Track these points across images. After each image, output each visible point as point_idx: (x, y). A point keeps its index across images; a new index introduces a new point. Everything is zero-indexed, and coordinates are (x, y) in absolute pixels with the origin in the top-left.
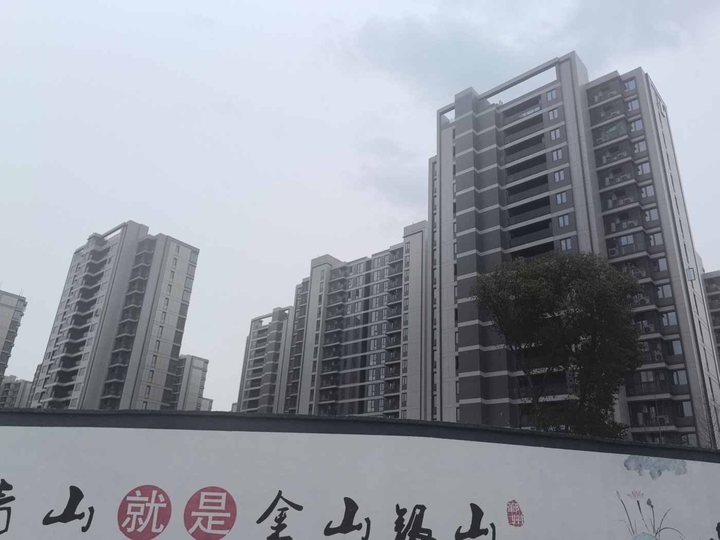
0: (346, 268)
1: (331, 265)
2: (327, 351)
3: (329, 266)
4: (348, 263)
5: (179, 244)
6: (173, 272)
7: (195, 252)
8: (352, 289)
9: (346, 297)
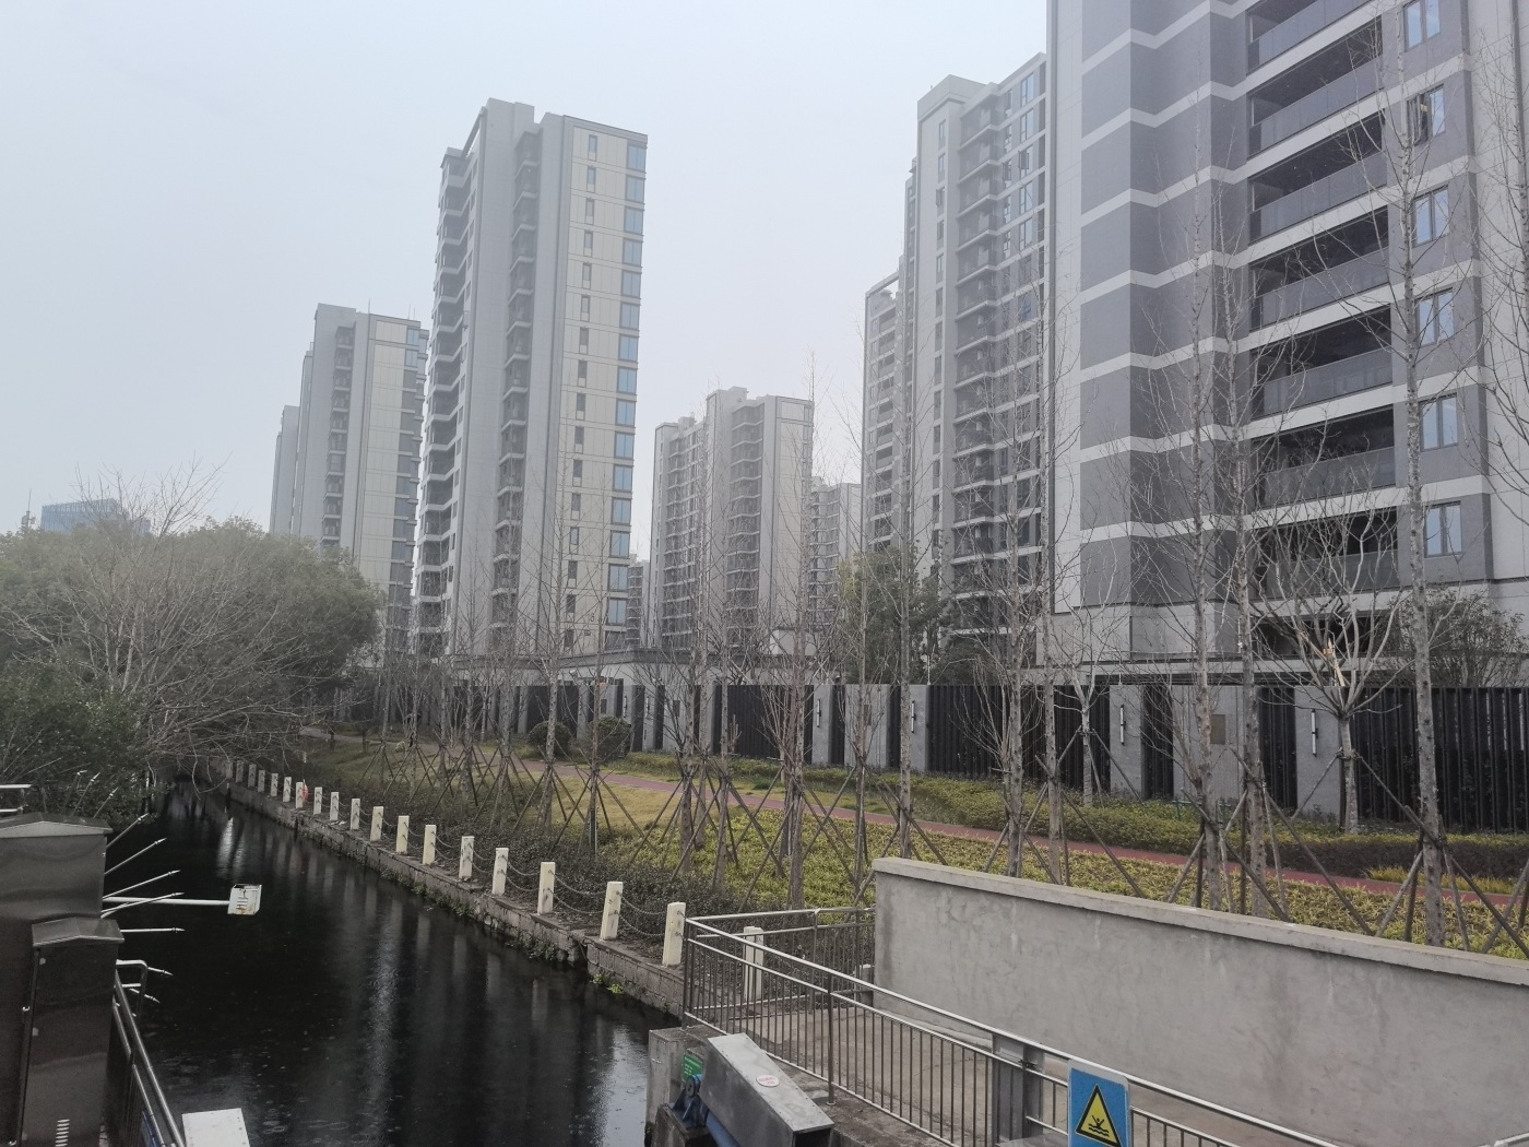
0: (996, 101)
1: (961, 103)
2: (965, 325)
3: (958, 105)
4: (1000, 87)
5: (596, 130)
6: (589, 200)
7: (637, 143)
8: (1012, 153)
9: (1000, 180)
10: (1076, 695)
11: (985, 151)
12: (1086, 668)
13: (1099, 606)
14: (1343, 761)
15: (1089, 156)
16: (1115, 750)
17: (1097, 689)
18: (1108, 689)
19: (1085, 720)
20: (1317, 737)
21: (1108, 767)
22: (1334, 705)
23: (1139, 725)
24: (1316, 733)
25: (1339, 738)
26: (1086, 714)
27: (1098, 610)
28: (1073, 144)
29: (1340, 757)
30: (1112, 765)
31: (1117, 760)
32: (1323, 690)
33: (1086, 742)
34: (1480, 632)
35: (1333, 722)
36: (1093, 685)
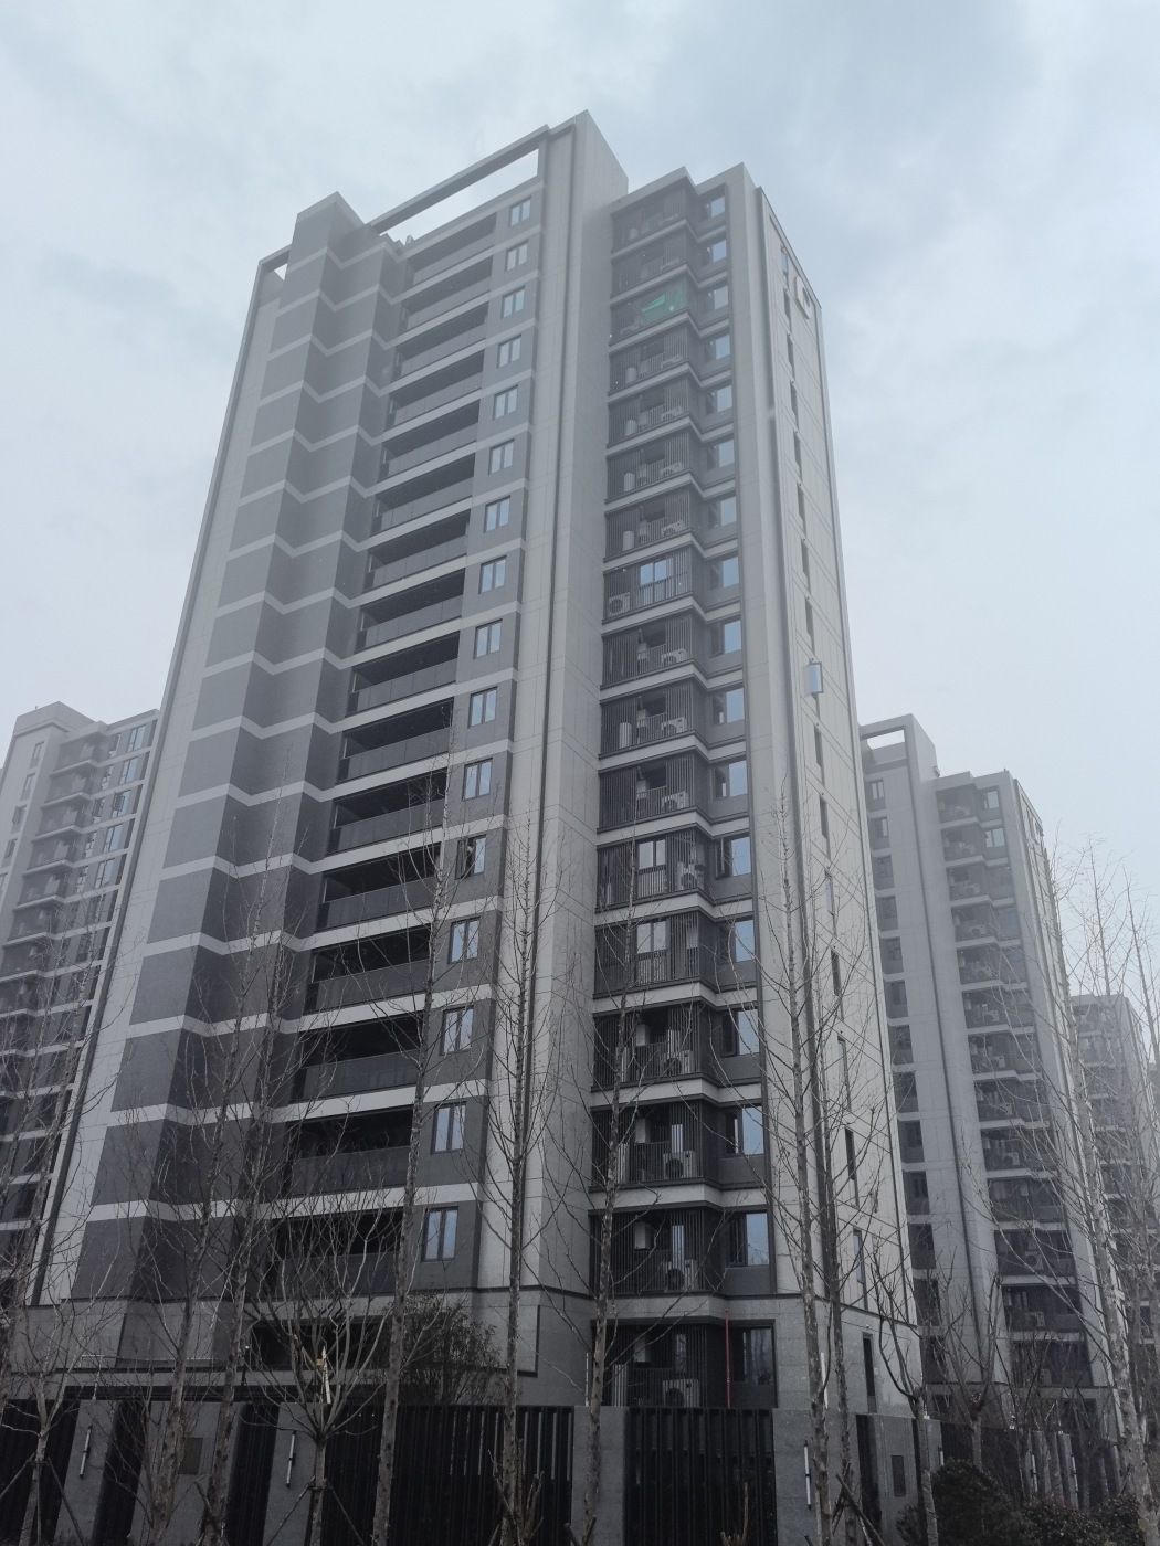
0: (102, 739)
1: (66, 731)
3: (60, 733)
4: (110, 727)
8: (107, 791)
9: (88, 813)
10: (38, 1414)
11: (79, 783)
12: (58, 1377)
13: (87, 1299)
14: (314, 1492)
15: (182, 816)
16: (71, 1488)
17: (65, 1405)
18: (77, 1406)
19: (41, 1446)
20: (293, 1464)
21: (58, 1509)
22: (315, 1427)
23: (105, 1451)
24: (293, 1460)
25: (314, 1466)
26: (44, 1438)
27: (86, 1304)
28: (168, 802)
29: (311, 1487)
30: (63, 1506)
31: (68, 1499)
32: (305, 1408)
33: (35, 1475)
34: (459, 1344)
35: (311, 1446)
36: (60, 1400)
